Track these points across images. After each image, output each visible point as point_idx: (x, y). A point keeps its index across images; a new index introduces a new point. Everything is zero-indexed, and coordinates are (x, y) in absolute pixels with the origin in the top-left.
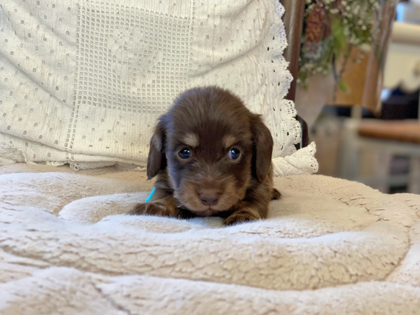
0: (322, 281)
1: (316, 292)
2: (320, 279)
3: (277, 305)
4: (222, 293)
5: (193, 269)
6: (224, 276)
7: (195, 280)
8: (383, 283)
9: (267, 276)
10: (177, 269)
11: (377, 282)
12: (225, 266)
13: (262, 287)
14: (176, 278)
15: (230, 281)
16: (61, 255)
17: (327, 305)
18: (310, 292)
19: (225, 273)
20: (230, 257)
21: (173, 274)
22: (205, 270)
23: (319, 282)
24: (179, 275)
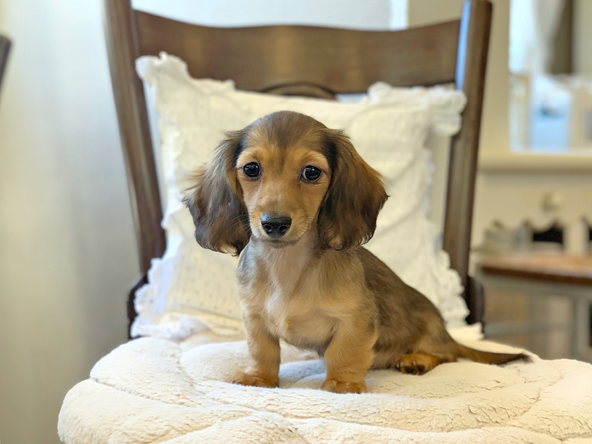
1: (449, 433)
5: (360, 416)
6: (382, 422)
7: (361, 424)
10: (348, 415)
12: (383, 416)
14: (347, 422)
15: (386, 425)
18: (444, 434)
19: (383, 420)
20: (386, 409)
21: (346, 419)
22: (369, 417)
24: (349, 419)
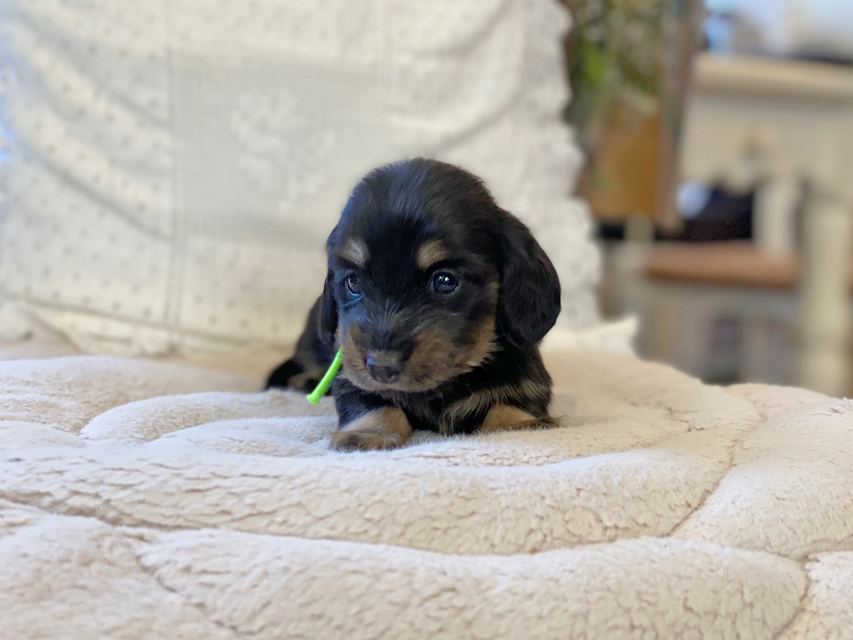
0: (549, 539)
1: (537, 557)
2: (545, 536)
3: (459, 580)
4: (359, 560)
5: (309, 520)
6: (366, 532)
7: (314, 538)
8: (664, 541)
9: (446, 531)
10: (279, 519)
11: (652, 539)
12: (367, 515)
13: (436, 551)
15: (377, 540)
16: (68, 498)
17: (551, 579)
18: (525, 558)
19: (368, 526)
20: (377, 498)
21: (272, 528)
22: (331, 521)
23: (544, 541)
24: (282, 529)
